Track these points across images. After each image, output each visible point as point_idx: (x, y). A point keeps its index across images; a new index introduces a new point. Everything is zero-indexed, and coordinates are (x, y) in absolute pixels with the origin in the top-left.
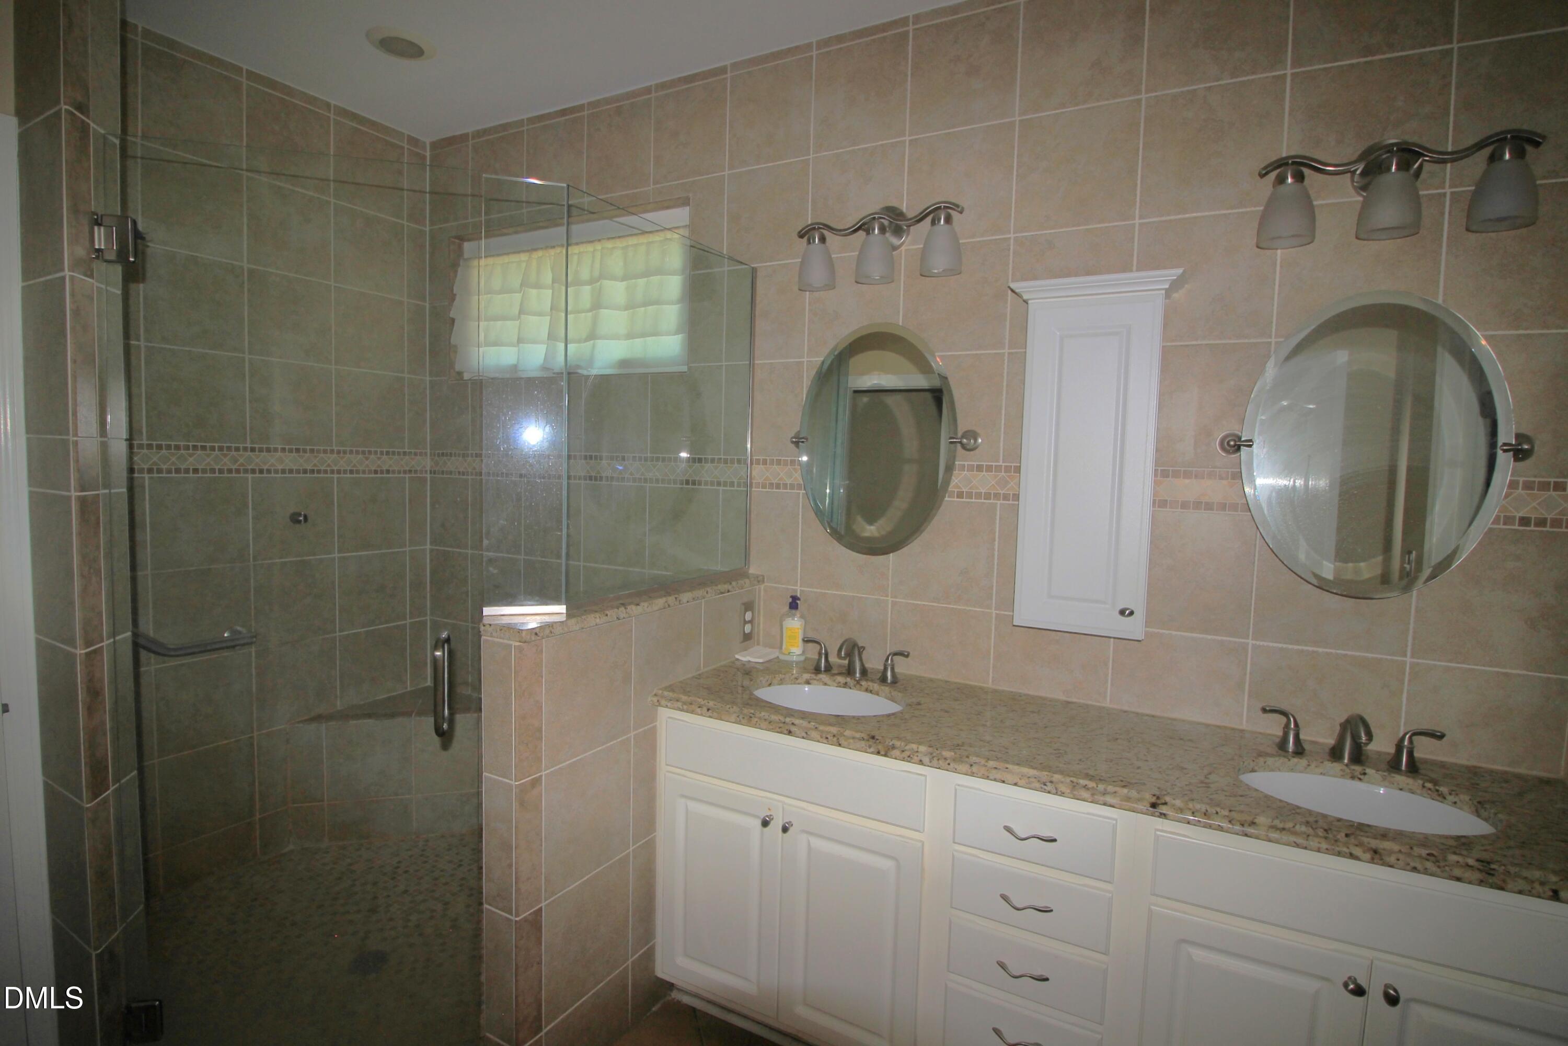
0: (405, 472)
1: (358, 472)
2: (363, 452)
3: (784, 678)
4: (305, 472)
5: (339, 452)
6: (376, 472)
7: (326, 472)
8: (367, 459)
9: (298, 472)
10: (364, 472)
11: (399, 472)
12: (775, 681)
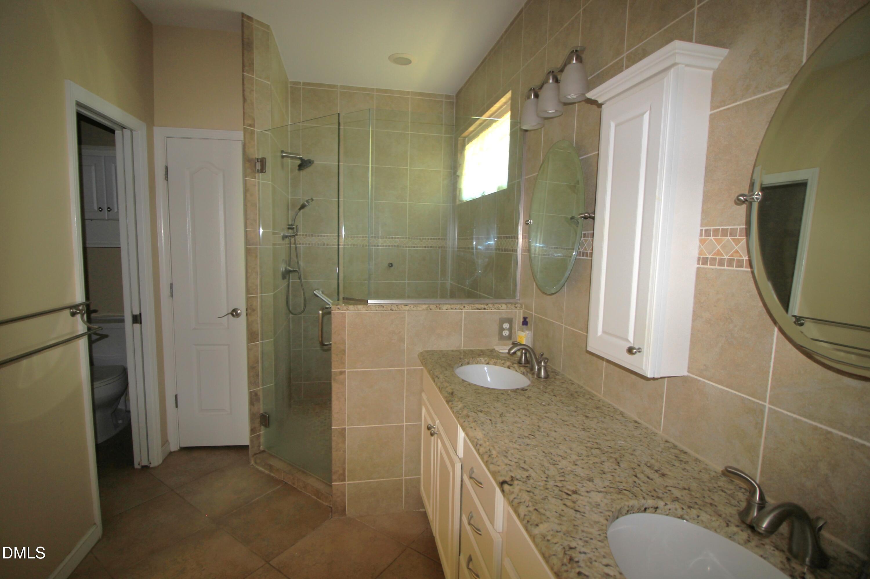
0: (439, 248)
1: (417, 247)
2: (420, 239)
3: (496, 362)
4: (395, 246)
5: (409, 238)
6: (425, 247)
7: (403, 247)
8: (421, 241)
9: (392, 246)
10: (420, 247)
11: (436, 248)
12: (491, 362)
